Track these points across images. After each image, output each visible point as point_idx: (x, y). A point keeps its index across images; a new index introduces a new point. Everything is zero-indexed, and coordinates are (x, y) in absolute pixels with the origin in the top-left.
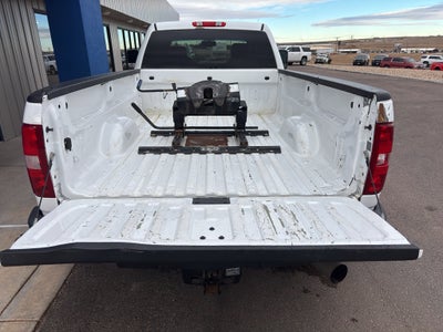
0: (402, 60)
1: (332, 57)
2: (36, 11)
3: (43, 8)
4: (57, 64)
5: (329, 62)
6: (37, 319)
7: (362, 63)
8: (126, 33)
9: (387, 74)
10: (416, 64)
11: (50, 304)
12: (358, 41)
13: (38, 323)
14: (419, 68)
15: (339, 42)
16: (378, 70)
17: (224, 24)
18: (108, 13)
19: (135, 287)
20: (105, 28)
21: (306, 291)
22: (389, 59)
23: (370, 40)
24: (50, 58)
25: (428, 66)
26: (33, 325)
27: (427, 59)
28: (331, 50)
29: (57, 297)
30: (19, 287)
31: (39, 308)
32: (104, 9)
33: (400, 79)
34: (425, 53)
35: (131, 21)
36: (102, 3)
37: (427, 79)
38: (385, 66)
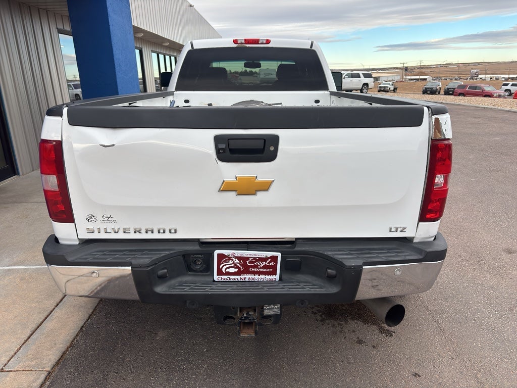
0: (480, 88)
1: (398, 85)
2: (61, 31)
3: (68, 28)
4: (83, 92)
5: (395, 90)
6: (48, 369)
7: (433, 92)
8: (161, 57)
9: (462, 103)
10: (496, 92)
11: (64, 353)
12: (428, 67)
13: (49, 373)
14: (500, 96)
15: (406, 69)
16: (450, 99)
17: (268, 42)
18: (141, 35)
19: (161, 334)
20: (137, 52)
21: (360, 342)
22: (464, 87)
23: (441, 66)
24: (76, 87)
25: (510, 94)
26: (43, 376)
27: (508, 87)
28: (397, 78)
29: (72, 345)
30: (29, 333)
31: (50, 358)
32: (137, 30)
33: (477, 108)
34: (507, 80)
35: (167, 44)
36: (135, 23)
37: (508, 109)
38: (460, 94)
